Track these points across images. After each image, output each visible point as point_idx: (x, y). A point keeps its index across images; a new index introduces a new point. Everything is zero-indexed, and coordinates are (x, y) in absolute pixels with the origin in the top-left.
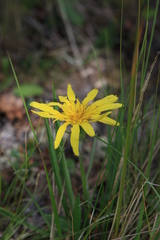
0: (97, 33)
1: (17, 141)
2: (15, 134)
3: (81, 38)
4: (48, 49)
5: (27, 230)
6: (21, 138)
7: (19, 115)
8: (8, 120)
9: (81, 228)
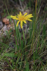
0: (27, 3)
1: (7, 29)
2: (7, 27)
3: (23, 5)
4: (15, 7)
5: (10, 49)
6: (8, 29)
7: (8, 23)
8: (5, 24)
9: (23, 48)
